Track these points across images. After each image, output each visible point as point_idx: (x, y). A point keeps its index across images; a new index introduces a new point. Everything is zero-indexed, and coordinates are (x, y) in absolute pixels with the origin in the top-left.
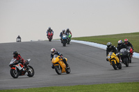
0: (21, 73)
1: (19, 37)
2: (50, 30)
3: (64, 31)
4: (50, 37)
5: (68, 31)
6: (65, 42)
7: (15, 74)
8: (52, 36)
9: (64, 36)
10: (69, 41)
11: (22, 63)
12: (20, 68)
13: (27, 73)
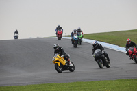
1: (17, 32)
2: (59, 28)
4: (59, 35)
5: (79, 30)
6: (76, 43)
8: (61, 34)
9: (76, 37)
10: (81, 41)
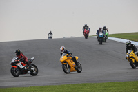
0: (23, 72)
2: (86, 27)
3: (100, 29)
4: (86, 34)
6: (102, 40)
7: (16, 72)
8: (88, 33)
9: (101, 34)
10: (106, 39)
11: (24, 61)
12: (22, 67)
13: (29, 72)
